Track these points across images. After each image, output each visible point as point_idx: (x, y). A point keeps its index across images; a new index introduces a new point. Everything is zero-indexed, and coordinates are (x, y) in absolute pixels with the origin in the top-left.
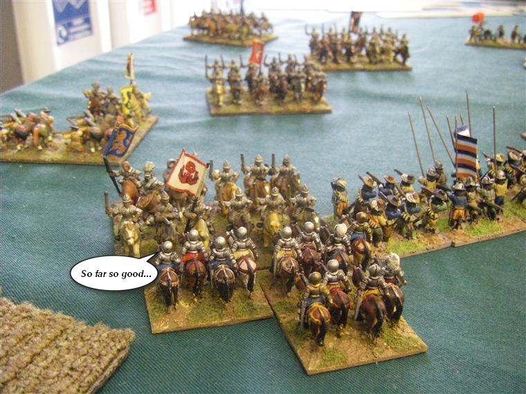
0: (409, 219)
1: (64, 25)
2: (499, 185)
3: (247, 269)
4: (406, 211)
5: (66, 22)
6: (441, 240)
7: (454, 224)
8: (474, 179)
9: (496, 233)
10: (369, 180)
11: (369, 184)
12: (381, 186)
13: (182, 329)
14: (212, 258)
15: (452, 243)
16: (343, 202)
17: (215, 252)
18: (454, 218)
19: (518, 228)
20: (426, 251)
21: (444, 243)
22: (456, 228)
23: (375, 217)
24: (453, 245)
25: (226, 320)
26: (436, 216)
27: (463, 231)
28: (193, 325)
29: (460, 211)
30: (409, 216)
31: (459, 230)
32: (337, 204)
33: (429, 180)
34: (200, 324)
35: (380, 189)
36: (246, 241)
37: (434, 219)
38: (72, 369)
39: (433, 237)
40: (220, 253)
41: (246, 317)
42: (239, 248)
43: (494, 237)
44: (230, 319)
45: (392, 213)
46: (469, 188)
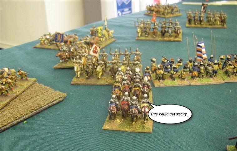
0: (173, 73)
1: (120, 11)
2: (215, 66)
3: (144, 111)
4: (173, 70)
5: (121, 10)
6: (186, 82)
7: (193, 77)
8: (202, 62)
9: (209, 82)
10: (164, 59)
11: (163, 61)
12: (169, 62)
13: (114, 130)
14: (131, 104)
15: (190, 84)
16: (154, 66)
17: (132, 102)
18: (193, 75)
19: (220, 82)
20: (179, 85)
21: (186, 83)
22: (194, 79)
23: (159, 71)
24: (190, 85)
25: (131, 130)
26: (184, 73)
27: (196, 81)
28: (118, 129)
29: (196, 73)
30: (173, 72)
31: (194, 80)
32: (152, 67)
33: (189, 62)
34: (121, 129)
35: (168, 63)
36: (146, 100)
37: (183, 74)
38: (45, 100)
39: (183, 81)
40: (134, 103)
41: (140, 130)
42: (143, 102)
43: (208, 84)
44: (133, 130)
45: (166, 70)
46: (201, 65)
